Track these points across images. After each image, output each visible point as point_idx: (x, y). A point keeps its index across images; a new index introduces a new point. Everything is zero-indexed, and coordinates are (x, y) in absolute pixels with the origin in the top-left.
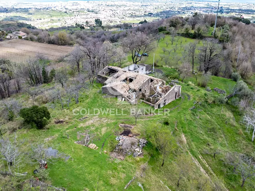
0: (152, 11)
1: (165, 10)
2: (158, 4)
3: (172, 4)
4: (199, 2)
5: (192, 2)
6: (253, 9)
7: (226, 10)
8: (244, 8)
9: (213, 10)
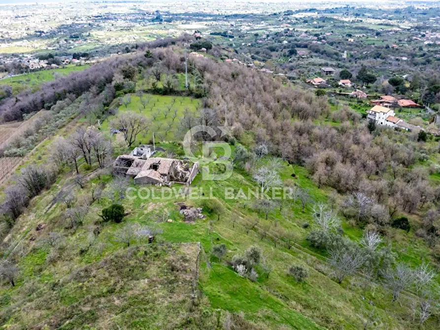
1: (64, 23)
3: (72, 11)
4: (119, 4)
7: (166, 15)
9: (145, 18)
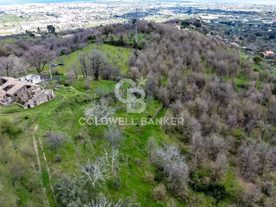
0: (118, 14)
1: (132, 12)
2: (125, 5)
3: (140, 6)
4: (168, 3)
5: (161, 3)
6: (221, 9)
7: (195, 10)
8: (213, 8)
9: (181, 11)
